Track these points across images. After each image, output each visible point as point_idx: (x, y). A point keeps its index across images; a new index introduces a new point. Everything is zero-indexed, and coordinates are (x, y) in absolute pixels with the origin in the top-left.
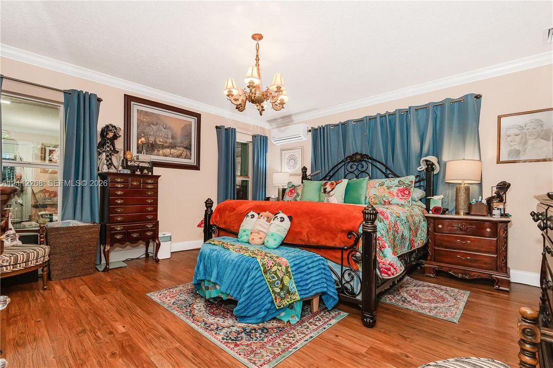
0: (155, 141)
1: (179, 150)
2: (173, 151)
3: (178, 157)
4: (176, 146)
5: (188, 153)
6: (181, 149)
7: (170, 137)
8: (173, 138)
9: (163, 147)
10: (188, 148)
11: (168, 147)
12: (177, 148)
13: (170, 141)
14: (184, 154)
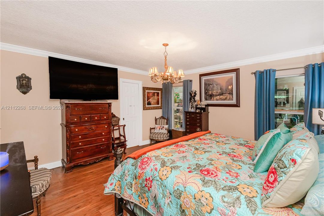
0: (212, 93)
1: (225, 96)
2: (221, 97)
3: (224, 100)
4: (223, 94)
5: (231, 97)
6: (227, 95)
7: (219, 89)
8: (221, 89)
9: (216, 96)
10: (231, 93)
11: (218, 95)
12: (224, 95)
13: (220, 91)
14: (228, 98)
